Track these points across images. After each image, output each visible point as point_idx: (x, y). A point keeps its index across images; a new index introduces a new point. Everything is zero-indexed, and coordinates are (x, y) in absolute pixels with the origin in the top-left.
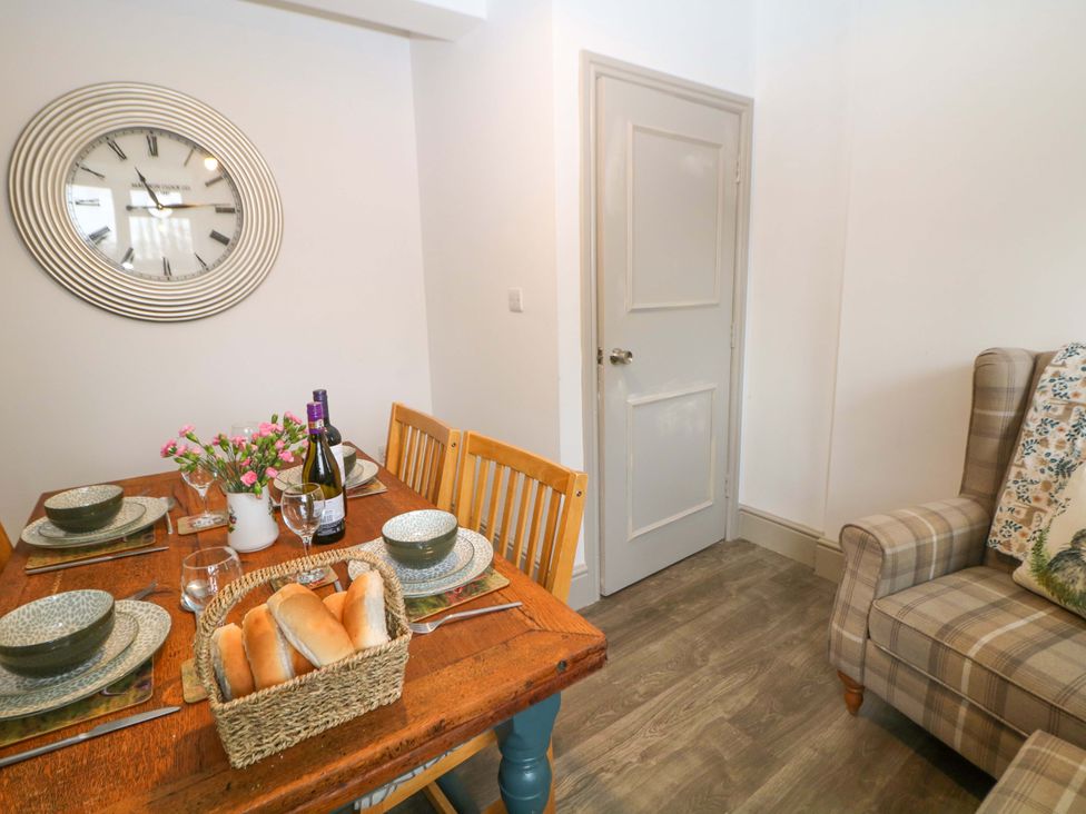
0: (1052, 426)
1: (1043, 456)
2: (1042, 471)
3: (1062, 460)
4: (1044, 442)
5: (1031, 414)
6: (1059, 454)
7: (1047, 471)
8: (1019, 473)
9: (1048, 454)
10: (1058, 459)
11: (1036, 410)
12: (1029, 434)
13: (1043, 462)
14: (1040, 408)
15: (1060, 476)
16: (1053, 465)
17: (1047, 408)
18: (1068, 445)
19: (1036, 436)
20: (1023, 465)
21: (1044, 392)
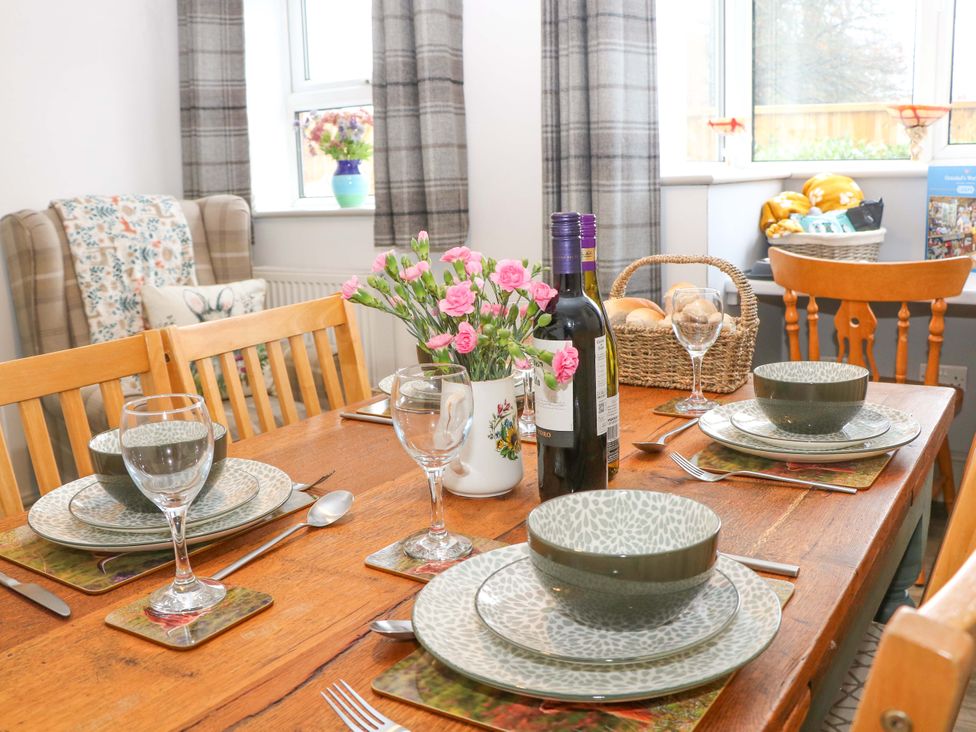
0: (101, 271)
1: (108, 300)
2: (114, 313)
3: (121, 299)
4: (102, 288)
5: (79, 267)
6: (116, 294)
7: (117, 312)
8: (99, 323)
9: (111, 297)
10: (118, 298)
11: (81, 262)
12: (88, 285)
13: (111, 305)
14: (84, 260)
15: (127, 312)
16: (118, 305)
17: (89, 258)
18: (119, 284)
19: (95, 286)
20: (98, 315)
21: (79, 245)
